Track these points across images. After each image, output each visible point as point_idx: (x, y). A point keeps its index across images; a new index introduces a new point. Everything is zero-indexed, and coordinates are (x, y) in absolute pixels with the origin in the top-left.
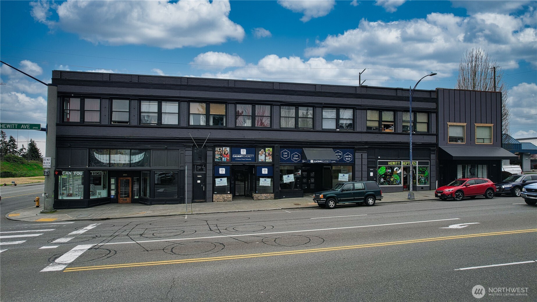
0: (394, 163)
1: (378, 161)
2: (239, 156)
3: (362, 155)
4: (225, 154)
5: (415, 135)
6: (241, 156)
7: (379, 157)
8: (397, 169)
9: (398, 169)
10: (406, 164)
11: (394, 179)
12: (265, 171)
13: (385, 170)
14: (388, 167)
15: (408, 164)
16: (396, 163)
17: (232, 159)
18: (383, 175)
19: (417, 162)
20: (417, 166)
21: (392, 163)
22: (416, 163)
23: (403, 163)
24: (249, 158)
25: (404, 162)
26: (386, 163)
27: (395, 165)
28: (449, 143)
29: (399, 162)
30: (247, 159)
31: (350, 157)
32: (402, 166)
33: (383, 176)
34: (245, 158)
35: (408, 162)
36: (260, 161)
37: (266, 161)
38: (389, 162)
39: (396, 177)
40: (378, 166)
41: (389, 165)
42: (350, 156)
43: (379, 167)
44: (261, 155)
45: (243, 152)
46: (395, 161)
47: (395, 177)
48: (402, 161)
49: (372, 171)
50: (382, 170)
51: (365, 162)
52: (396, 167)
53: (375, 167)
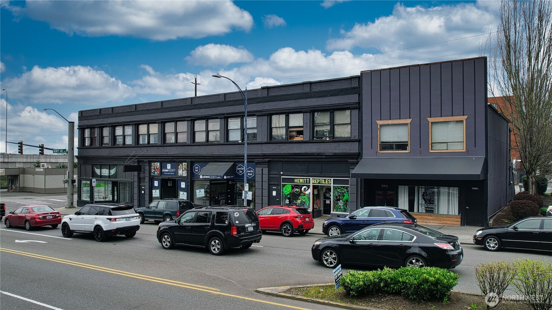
0: (301, 181)
1: (282, 177)
2: (166, 171)
3: (262, 169)
4: (157, 168)
5: (328, 142)
6: (167, 171)
7: (282, 173)
8: (305, 189)
9: (307, 188)
10: (317, 182)
11: (302, 201)
12: (183, 185)
13: (290, 188)
14: (295, 185)
15: (319, 183)
16: (304, 180)
17: (162, 173)
18: (288, 194)
19: (332, 179)
20: (332, 185)
21: (299, 180)
22: (331, 181)
23: (313, 181)
24: (172, 172)
25: (314, 179)
26: (292, 180)
27: (303, 183)
28: (380, 152)
29: (308, 180)
30: (171, 173)
31: (252, 173)
32: (311, 185)
33: (289, 196)
34: (171, 172)
35: (319, 179)
36: (179, 175)
37: (183, 175)
38: (296, 178)
39: (304, 199)
40: (282, 183)
41: (296, 183)
42: (252, 171)
43: (284, 186)
44: (180, 170)
45: (169, 166)
46: (303, 178)
47: (302, 199)
48: (311, 178)
49: (274, 190)
50: (287, 189)
51: (266, 178)
52: (305, 185)
53: (278, 185)
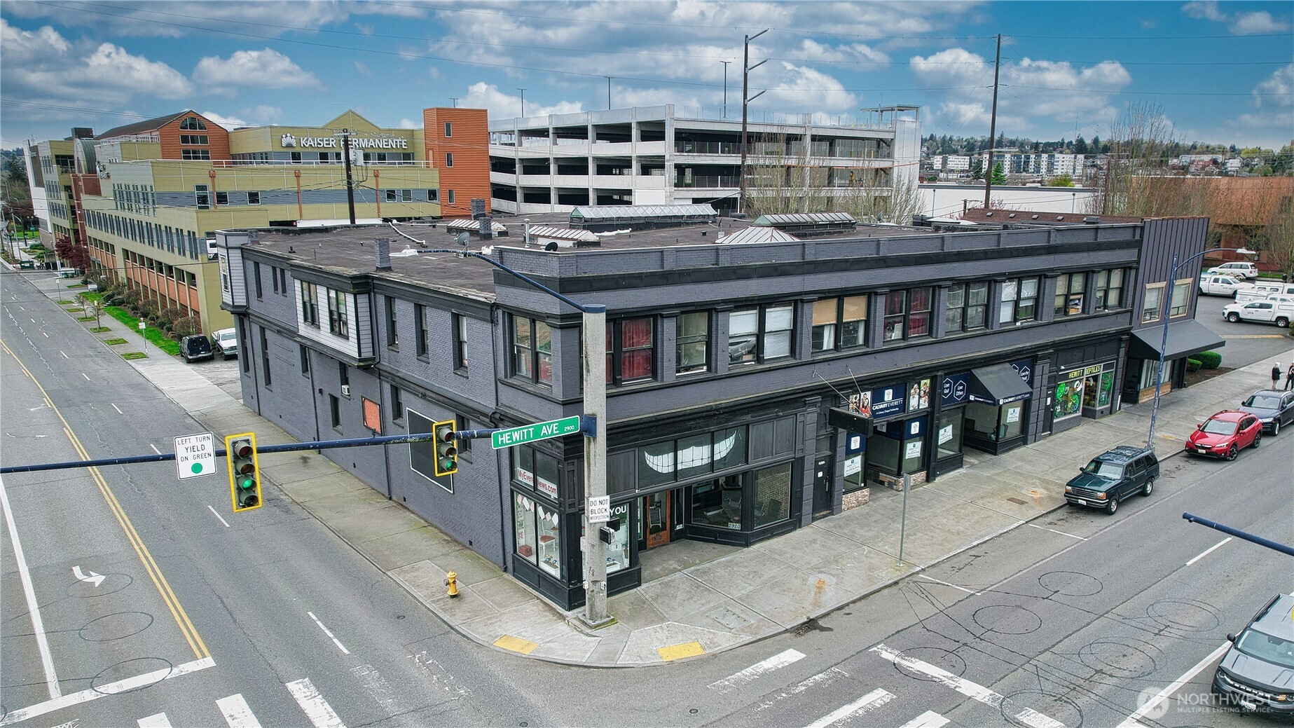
1: (1060, 374)
2: (881, 407)
3: (1043, 367)
4: (863, 407)
5: (1109, 315)
6: (885, 406)
7: (1062, 367)
8: (1078, 385)
11: (1072, 404)
12: (915, 428)
15: (1091, 373)
16: (1078, 373)
17: (873, 414)
19: (1102, 365)
20: (1101, 372)
21: (1074, 374)
22: (1100, 368)
24: (895, 407)
28: (1143, 323)
29: (1082, 371)
30: (893, 410)
32: (1084, 377)
34: (891, 407)
35: (1091, 368)
36: (911, 409)
37: (919, 408)
38: (1071, 372)
39: (1075, 399)
40: (1058, 383)
41: (1071, 379)
42: (1027, 373)
43: (1059, 386)
44: (914, 398)
45: (888, 395)
46: (1077, 370)
48: (1085, 368)
49: (1049, 396)
51: (1046, 380)
52: (1078, 380)
53: (1055, 387)
